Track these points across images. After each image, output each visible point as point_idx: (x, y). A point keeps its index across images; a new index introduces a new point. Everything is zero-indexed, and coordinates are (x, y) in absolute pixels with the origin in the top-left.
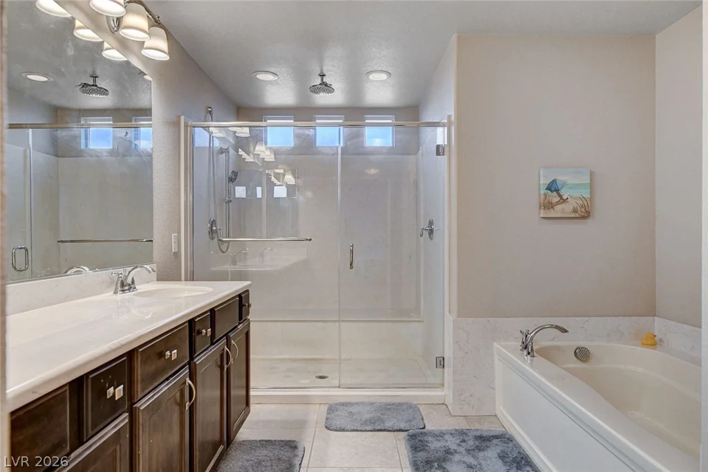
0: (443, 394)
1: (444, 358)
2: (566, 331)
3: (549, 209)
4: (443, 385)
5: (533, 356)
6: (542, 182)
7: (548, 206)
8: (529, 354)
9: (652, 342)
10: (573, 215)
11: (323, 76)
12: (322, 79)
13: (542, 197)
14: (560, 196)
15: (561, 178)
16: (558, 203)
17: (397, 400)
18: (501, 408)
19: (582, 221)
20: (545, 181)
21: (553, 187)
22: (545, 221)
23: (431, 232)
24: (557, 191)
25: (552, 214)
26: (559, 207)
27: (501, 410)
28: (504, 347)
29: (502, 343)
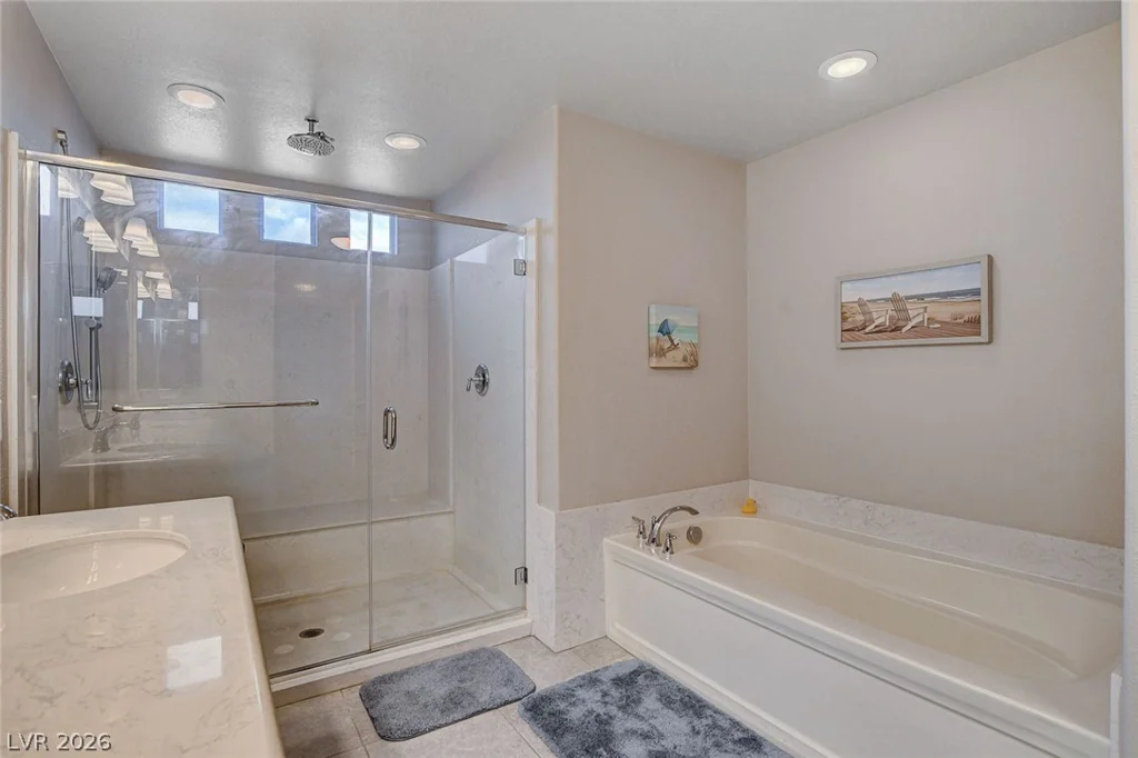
0: (529, 621)
1: (526, 569)
2: (697, 513)
3: (661, 356)
4: (524, 608)
5: (672, 553)
6: (653, 322)
7: (661, 353)
8: (667, 549)
9: (752, 509)
10: (683, 365)
11: (314, 121)
12: (312, 128)
13: (655, 341)
14: (672, 341)
15: (673, 318)
16: (669, 349)
17: (466, 648)
18: (618, 626)
19: (688, 371)
20: (655, 322)
21: (664, 329)
22: (654, 371)
23: (483, 384)
24: (668, 333)
25: (664, 363)
26: (669, 355)
27: (617, 629)
28: (617, 540)
29: (617, 536)
